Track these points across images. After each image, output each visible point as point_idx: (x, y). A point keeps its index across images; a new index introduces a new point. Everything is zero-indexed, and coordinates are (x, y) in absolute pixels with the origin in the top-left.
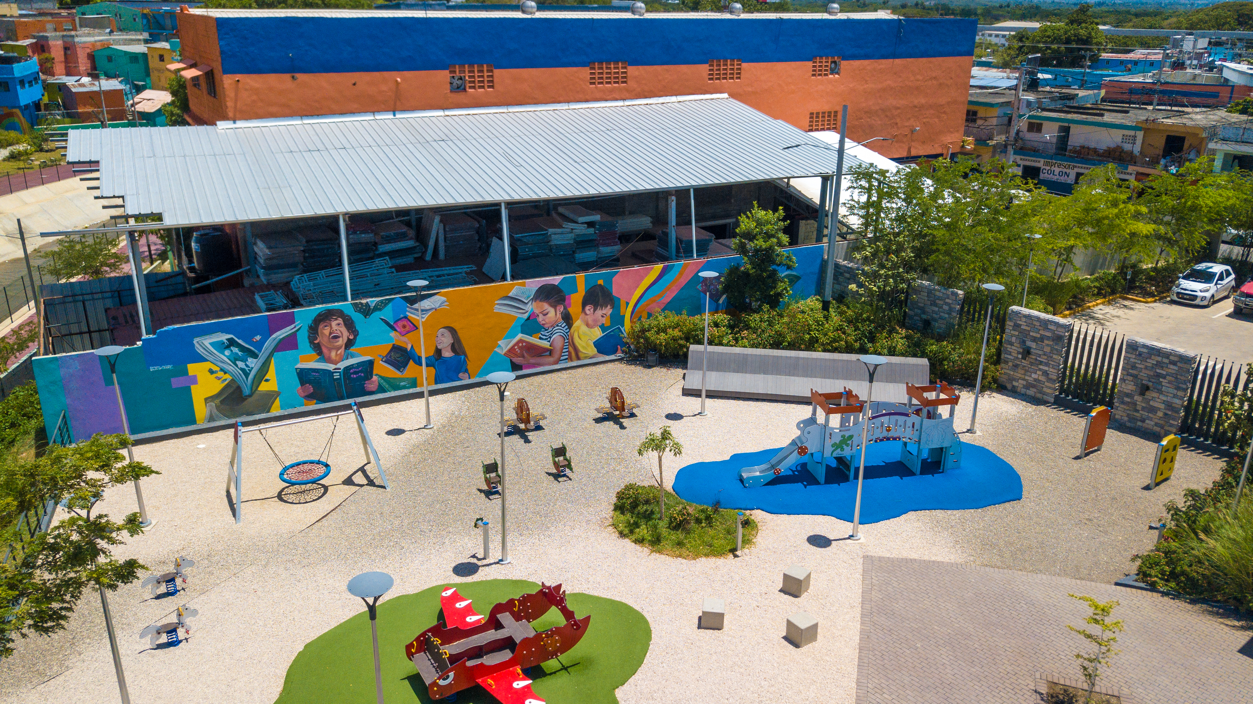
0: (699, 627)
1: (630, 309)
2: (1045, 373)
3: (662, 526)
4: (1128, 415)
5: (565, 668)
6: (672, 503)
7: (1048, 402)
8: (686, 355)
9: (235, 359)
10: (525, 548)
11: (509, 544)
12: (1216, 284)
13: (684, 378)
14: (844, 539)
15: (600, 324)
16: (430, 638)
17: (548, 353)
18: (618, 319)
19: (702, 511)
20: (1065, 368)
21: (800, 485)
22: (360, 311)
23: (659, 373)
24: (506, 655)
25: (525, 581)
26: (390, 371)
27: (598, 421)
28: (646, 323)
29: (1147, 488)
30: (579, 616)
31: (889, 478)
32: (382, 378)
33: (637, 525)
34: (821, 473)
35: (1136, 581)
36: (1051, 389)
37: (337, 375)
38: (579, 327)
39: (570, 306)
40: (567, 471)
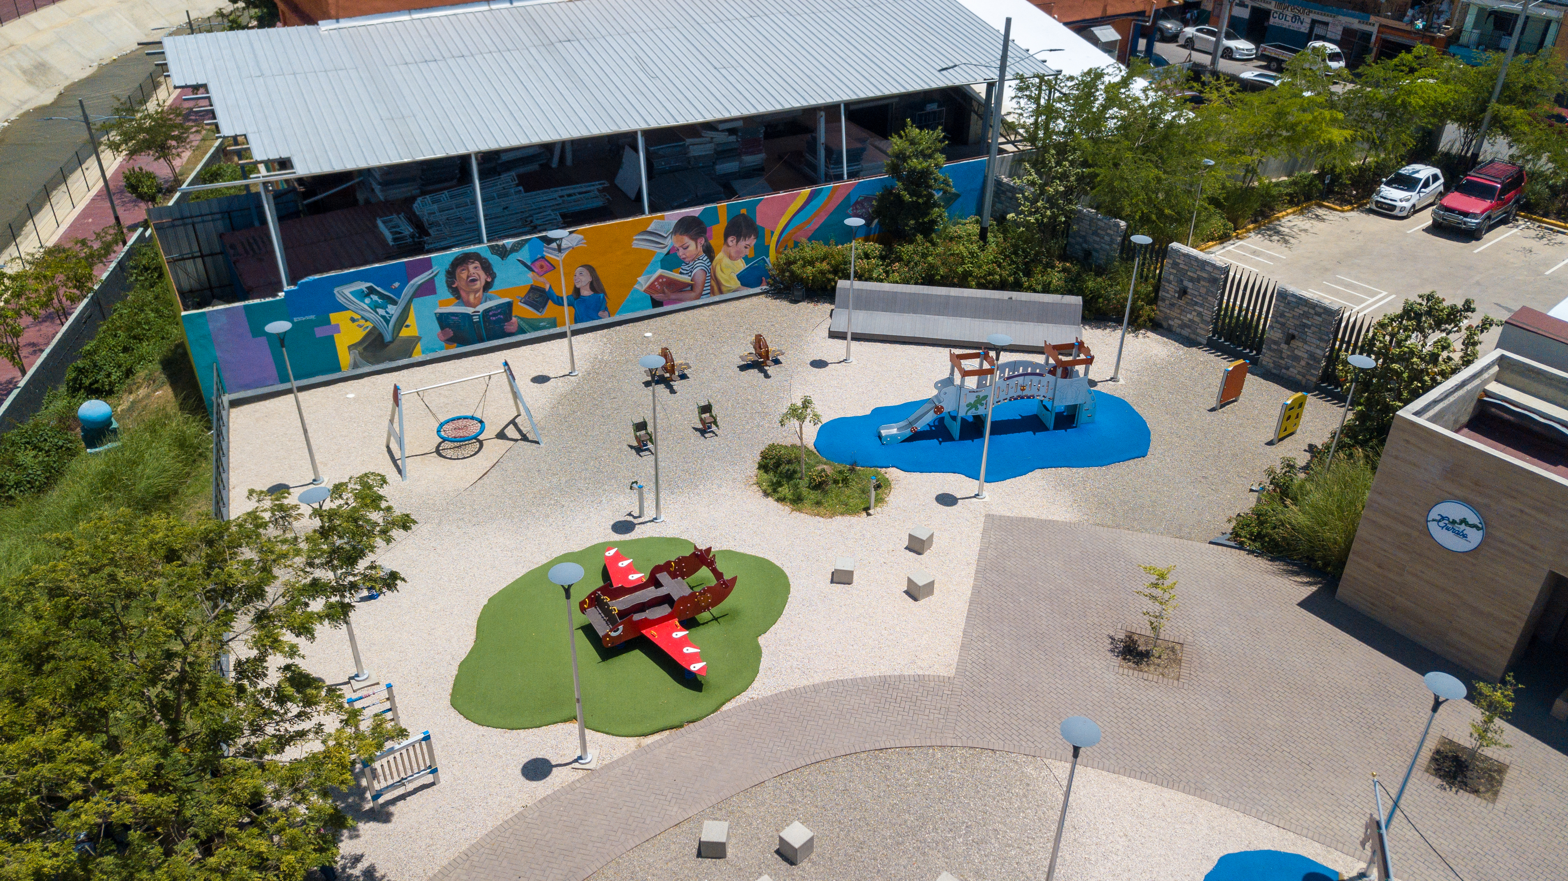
0: (832, 582)
1: (775, 238)
2: (1200, 314)
3: (803, 484)
4: (1274, 362)
5: (715, 619)
6: (812, 462)
7: (1200, 344)
8: (834, 289)
9: (375, 307)
10: (676, 506)
11: (662, 502)
12: (1419, 192)
13: (831, 316)
14: (970, 498)
15: (743, 255)
16: (599, 596)
17: (689, 288)
18: (762, 249)
19: (840, 472)
20: (1220, 310)
21: (935, 441)
22: (496, 254)
23: (806, 308)
24: (664, 610)
25: (678, 539)
26: (529, 312)
27: (743, 368)
28: (793, 254)
29: (1270, 443)
30: (727, 577)
31: (1021, 434)
32: (522, 319)
33: (779, 484)
34: (955, 429)
35: (1228, 540)
36: (1205, 331)
37: (476, 319)
38: (721, 260)
39: (711, 238)
40: (714, 428)
